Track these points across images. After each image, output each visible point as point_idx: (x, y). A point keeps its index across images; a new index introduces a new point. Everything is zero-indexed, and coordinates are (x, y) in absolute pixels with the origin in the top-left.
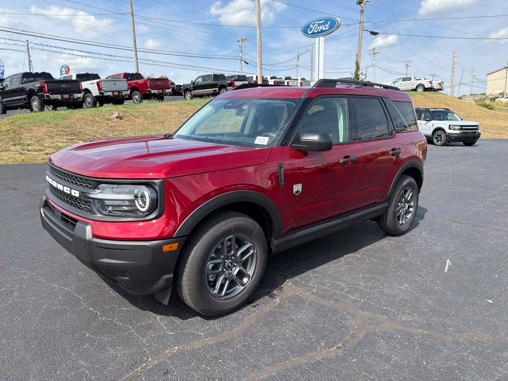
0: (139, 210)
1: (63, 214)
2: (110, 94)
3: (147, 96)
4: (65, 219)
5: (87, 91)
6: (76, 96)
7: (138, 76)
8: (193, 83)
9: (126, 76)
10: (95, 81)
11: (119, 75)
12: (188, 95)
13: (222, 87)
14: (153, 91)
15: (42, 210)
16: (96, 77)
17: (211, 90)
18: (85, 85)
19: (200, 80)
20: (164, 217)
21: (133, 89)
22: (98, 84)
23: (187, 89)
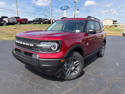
0: (53, 50)
1: (25, 52)
2: (12, 22)
3: (21, 23)
4: (26, 53)
5: (5, 21)
6: (2, 22)
7: (19, 18)
8: (33, 20)
9: (16, 17)
10: (7, 19)
11: (14, 17)
12: (32, 23)
13: (41, 21)
14: (23, 22)
15: (14, 51)
16: (7, 17)
17: (38, 22)
18: (4, 19)
19: (35, 19)
20: (61, 51)
21: (18, 21)
22: (8, 19)
23: (32, 22)
